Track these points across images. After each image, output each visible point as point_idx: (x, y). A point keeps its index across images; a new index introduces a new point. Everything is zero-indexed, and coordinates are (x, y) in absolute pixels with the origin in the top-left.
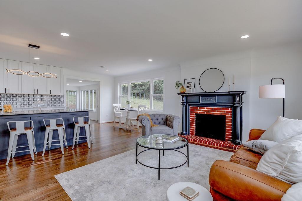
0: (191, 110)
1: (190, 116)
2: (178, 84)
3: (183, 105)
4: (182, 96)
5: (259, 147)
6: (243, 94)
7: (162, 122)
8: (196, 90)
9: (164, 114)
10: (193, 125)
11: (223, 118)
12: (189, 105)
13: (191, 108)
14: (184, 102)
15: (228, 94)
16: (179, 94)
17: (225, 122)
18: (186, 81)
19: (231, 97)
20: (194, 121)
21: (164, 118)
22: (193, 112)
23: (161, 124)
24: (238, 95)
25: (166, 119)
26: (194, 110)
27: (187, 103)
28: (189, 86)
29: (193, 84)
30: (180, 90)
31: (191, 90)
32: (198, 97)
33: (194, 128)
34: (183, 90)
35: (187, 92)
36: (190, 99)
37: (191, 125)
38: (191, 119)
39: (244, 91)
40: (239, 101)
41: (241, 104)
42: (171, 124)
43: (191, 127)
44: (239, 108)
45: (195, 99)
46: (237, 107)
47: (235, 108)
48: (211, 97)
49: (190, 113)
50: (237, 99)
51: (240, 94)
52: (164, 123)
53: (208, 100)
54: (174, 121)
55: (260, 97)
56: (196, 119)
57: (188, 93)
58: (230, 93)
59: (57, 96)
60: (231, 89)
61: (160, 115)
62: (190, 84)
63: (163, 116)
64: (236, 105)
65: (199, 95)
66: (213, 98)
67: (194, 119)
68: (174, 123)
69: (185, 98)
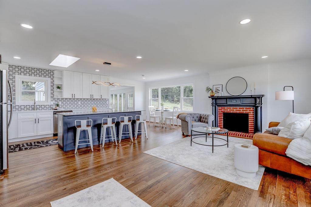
0: (219, 110)
1: (219, 115)
2: (208, 89)
3: (213, 106)
4: (212, 98)
5: (277, 130)
6: (262, 97)
7: (197, 119)
8: (224, 94)
9: (198, 113)
10: (221, 122)
11: (247, 115)
12: (218, 106)
13: (219, 108)
14: (213, 104)
15: (251, 97)
16: (209, 97)
17: (248, 118)
18: (215, 87)
19: (253, 99)
20: (222, 118)
21: (199, 116)
22: (221, 111)
23: (196, 121)
24: (259, 97)
25: (201, 117)
26: (222, 110)
27: (216, 104)
28: (217, 91)
29: (220, 89)
30: (209, 94)
31: (220, 93)
32: (226, 100)
33: (222, 124)
34: (212, 94)
35: (216, 95)
36: (219, 102)
37: (219, 122)
38: (219, 117)
39: (263, 95)
40: (260, 102)
41: (261, 105)
42: (206, 120)
43: (219, 124)
44: (259, 108)
45: (223, 101)
46: (258, 107)
47: (256, 108)
48: (237, 100)
49: (218, 112)
50: (258, 100)
51: (260, 97)
52: (199, 120)
53: (234, 102)
54: (209, 118)
55: (276, 99)
56: (223, 117)
57: (217, 97)
58: (252, 96)
59: (104, 100)
60: (253, 94)
61: (195, 114)
62: (218, 89)
63: (198, 114)
64: (257, 105)
65: (226, 98)
66: (238, 100)
67: (222, 117)
68: (209, 119)
69: (214, 101)
